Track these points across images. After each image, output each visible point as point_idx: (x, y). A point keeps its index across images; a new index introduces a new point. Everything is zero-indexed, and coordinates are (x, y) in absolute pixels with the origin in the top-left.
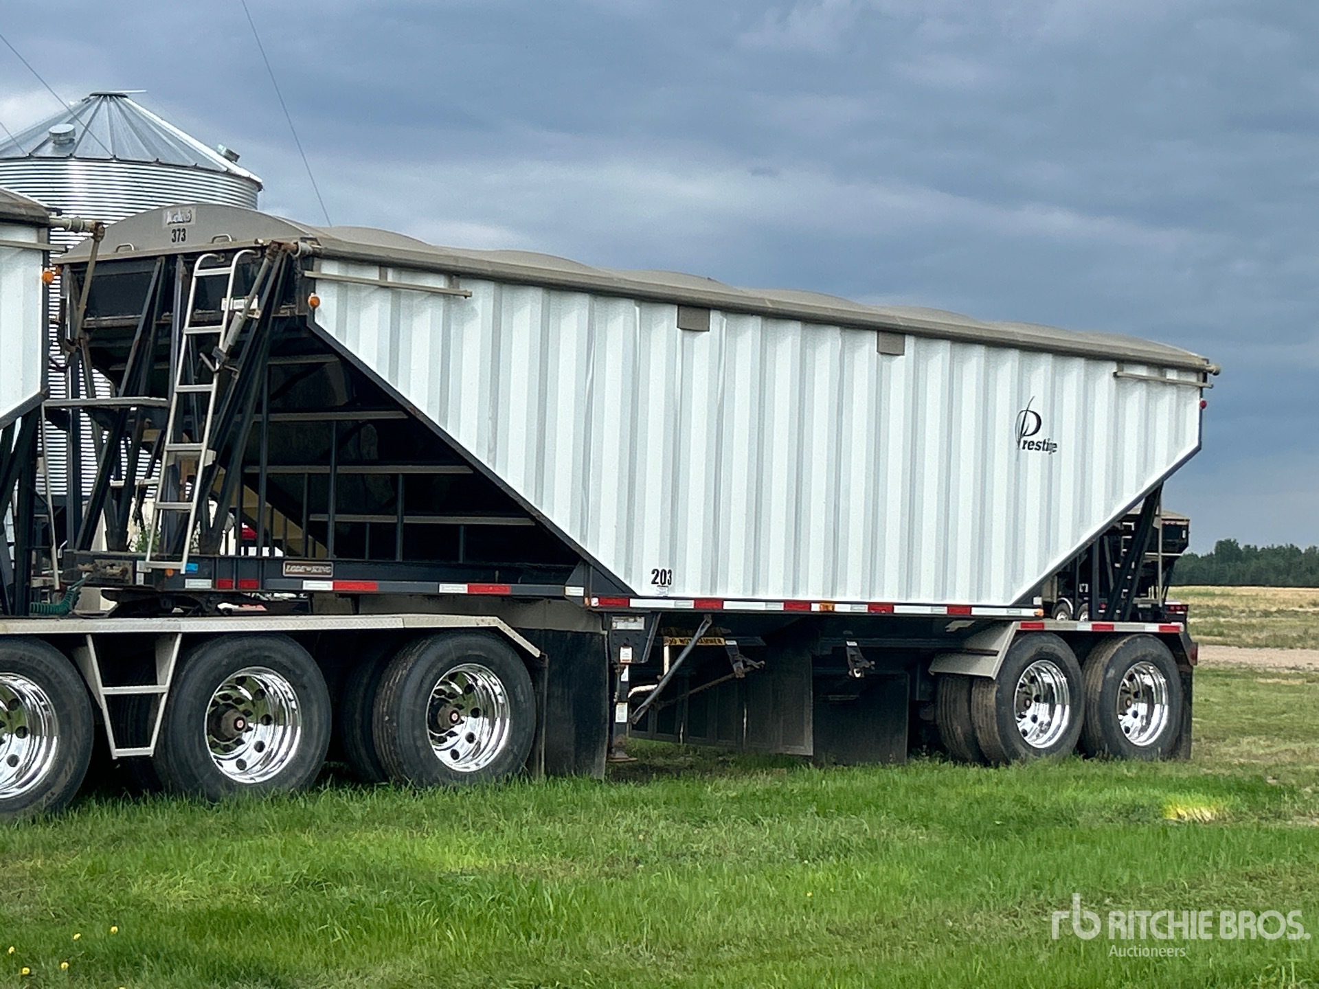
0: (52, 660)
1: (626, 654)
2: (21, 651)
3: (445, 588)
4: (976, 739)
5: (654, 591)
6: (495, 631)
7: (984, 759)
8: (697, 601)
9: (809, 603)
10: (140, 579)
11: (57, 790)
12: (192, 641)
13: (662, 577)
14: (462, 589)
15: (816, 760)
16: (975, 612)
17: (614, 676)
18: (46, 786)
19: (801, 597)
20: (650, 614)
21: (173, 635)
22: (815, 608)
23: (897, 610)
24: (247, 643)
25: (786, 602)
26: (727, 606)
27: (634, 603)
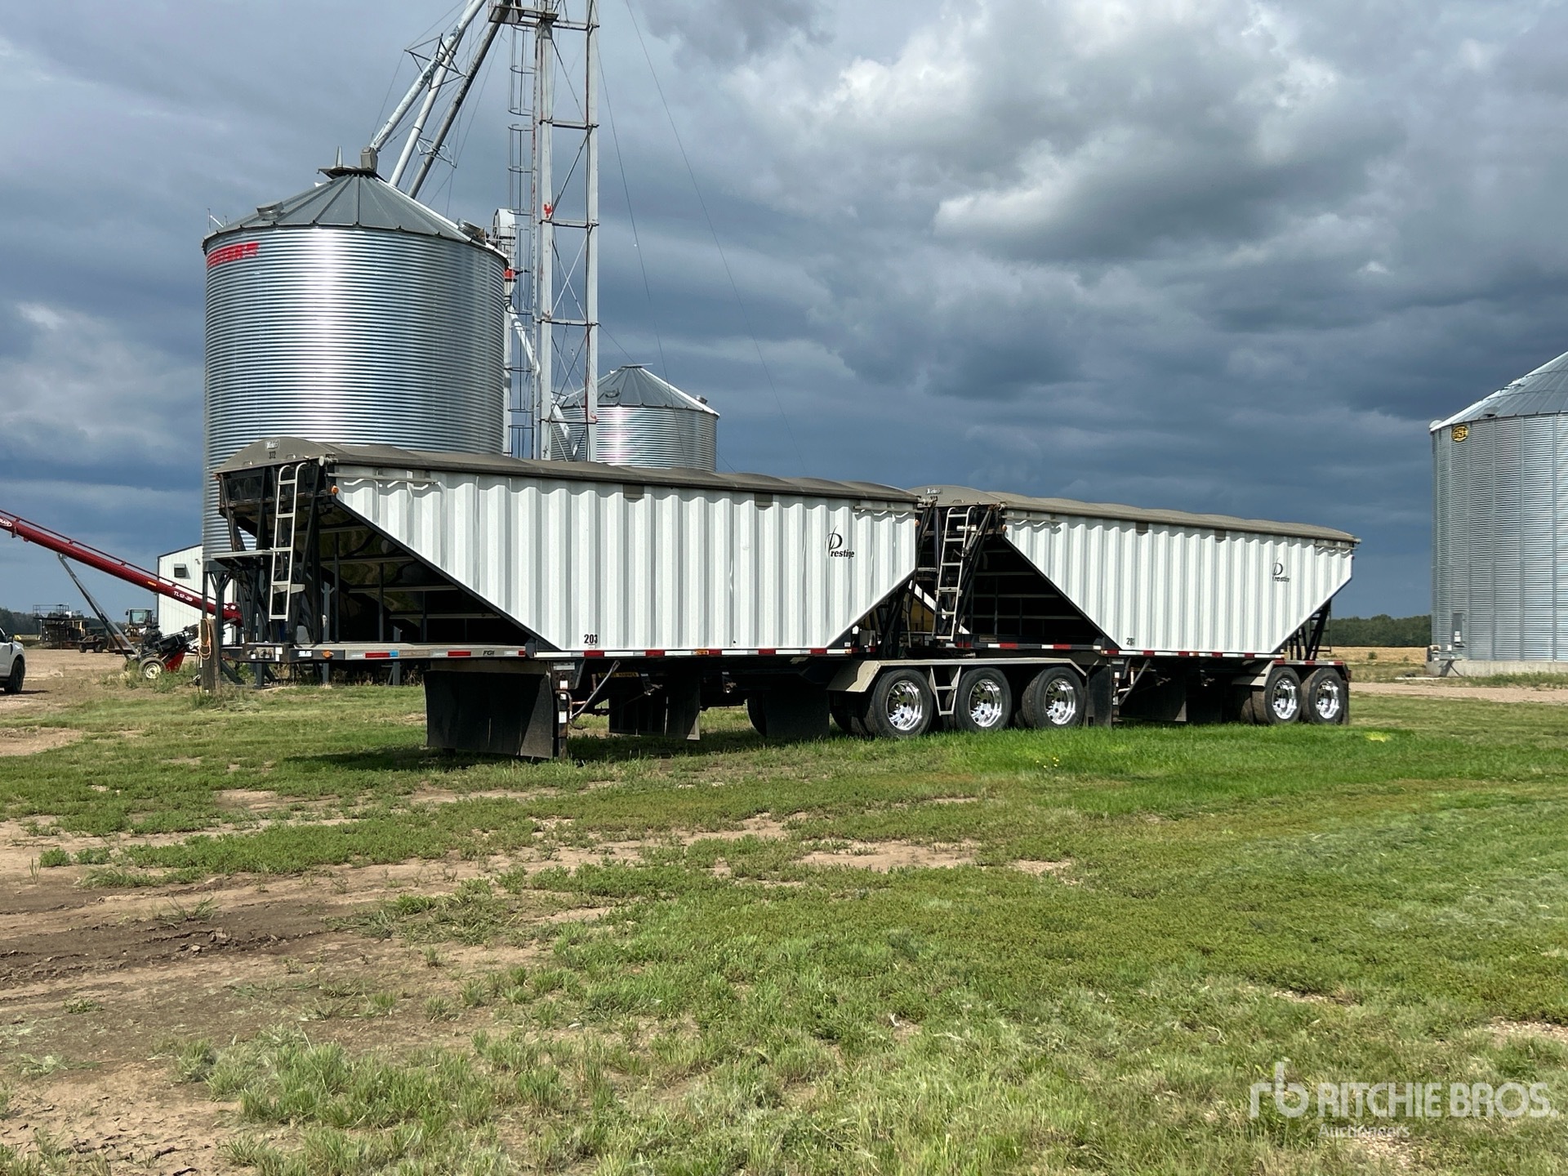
0: (918, 674)
1: (1117, 675)
2: (910, 672)
3: (1045, 647)
4: (1254, 715)
5: (1129, 647)
6: (1069, 665)
7: (1256, 721)
8: (1145, 652)
9: (1188, 653)
10: (927, 644)
11: (923, 727)
12: (965, 668)
13: (1131, 641)
14: (1051, 647)
15: (1189, 721)
16: (1256, 656)
17: (1114, 684)
18: (919, 726)
19: (1185, 650)
20: (1126, 658)
21: (958, 666)
22: (1191, 654)
23: (1224, 655)
24: (983, 669)
25: (1180, 652)
26: (1156, 654)
27: (1121, 653)
